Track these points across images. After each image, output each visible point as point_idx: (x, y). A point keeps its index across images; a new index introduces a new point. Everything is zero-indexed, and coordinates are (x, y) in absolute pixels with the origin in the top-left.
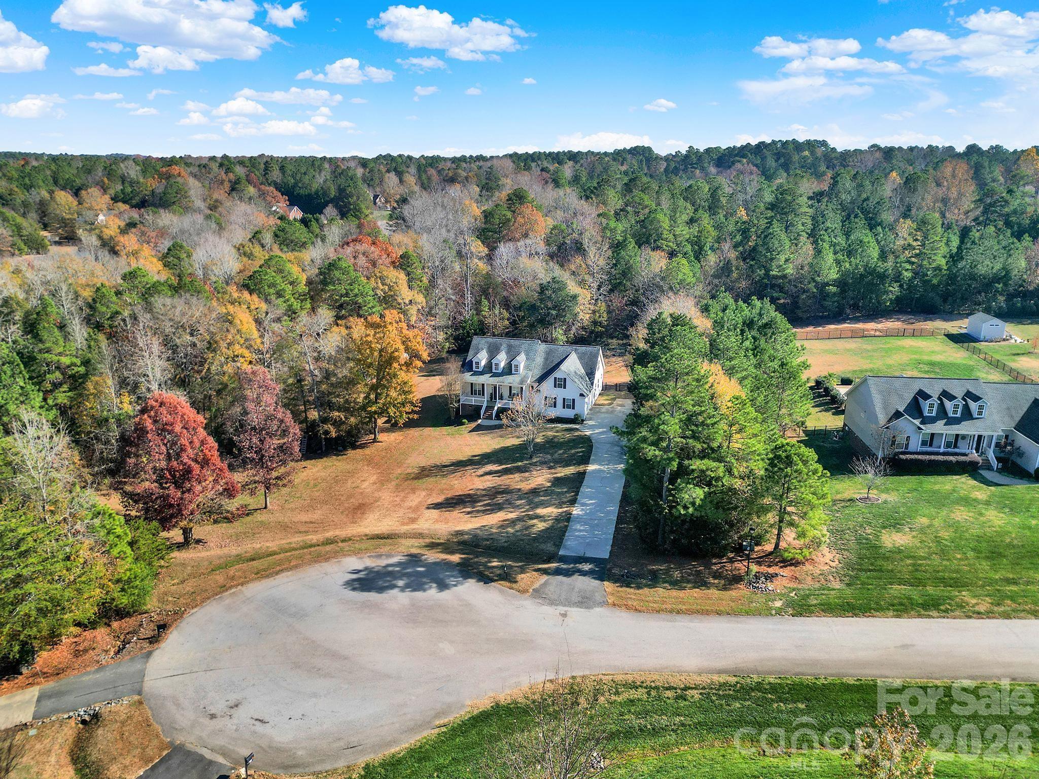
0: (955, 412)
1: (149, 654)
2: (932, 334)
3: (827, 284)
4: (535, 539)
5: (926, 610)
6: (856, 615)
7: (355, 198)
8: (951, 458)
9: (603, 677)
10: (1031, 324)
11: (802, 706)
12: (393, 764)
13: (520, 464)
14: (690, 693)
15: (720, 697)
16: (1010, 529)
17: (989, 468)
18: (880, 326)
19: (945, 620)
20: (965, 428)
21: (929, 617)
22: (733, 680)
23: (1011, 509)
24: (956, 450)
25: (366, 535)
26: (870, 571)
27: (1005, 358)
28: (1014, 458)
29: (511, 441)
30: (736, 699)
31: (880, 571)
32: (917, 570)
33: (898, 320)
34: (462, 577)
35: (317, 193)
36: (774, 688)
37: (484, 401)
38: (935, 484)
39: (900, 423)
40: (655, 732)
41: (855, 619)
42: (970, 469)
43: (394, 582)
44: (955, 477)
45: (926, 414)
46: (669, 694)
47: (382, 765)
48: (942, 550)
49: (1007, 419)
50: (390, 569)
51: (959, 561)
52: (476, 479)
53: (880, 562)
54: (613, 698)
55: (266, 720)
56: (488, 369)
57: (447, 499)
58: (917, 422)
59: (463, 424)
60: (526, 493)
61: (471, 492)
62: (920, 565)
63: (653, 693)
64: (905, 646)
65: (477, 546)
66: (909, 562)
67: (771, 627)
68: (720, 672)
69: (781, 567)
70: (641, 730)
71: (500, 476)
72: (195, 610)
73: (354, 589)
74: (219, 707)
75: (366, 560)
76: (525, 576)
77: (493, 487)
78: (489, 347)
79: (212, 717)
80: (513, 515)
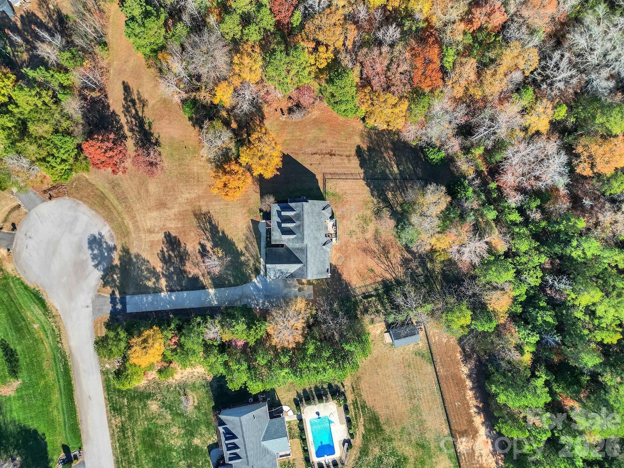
1: (43, 201)
4: (138, 285)
9: (62, 323)
14: (60, 345)
15: (60, 352)
22: (68, 354)
31: (134, 397)
34: (104, 269)
36: (67, 364)
43: (96, 249)
50: (104, 244)
52: (197, 243)
53: (138, 398)
54: (54, 327)
55: (28, 248)
57: (175, 237)
61: (183, 245)
63: (58, 336)
64: (91, 398)
71: (199, 252)
72: (67, 198)
73: (89, 239)
74: (29, 234)
75: (109, 234)
76: (109, 289)
77: (187, 253)
78: (297, 214)
79: (26, 235)
80: (159, 269)
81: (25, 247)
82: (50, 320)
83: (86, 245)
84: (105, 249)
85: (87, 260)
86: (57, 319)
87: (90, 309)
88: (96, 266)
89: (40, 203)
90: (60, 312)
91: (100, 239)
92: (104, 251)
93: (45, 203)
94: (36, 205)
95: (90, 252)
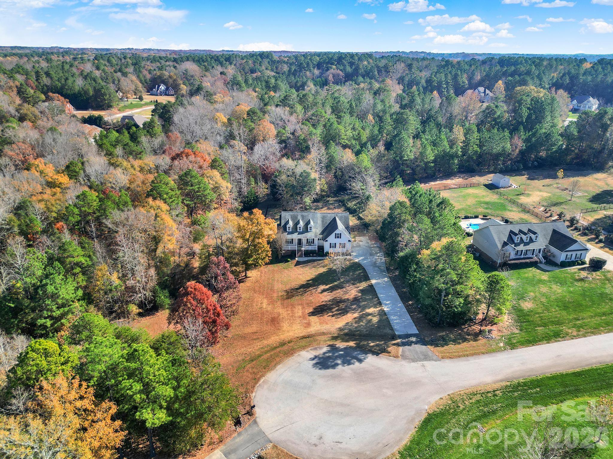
0: (527, 240)
1: (255, 422)
2: (478, 185)
3: (429, 162)
4: (378, 327)
5: (556, 338)
6: (533, 345)
7: (108, 96)
8: (528, 261)
9: (461, 392)
10: (515, 176)
11: (538, 389)
12: (408, 449)
13: (336, 283)
14: (497, 392)
15: (509, 392)
16: (565, 294)
17: (541, 262)
18: (453, 181)
19: (565, 342)
20: (531, 247)
21: (559, 341)
22: (509, 384)
23: (560, 284)
24: (527, 256)
25: (298, 337)
26: (525, 322)
27: (515, 197)
28: (551, 258)
29: (322, 270)
30: (514, 392)
31: (529, 321)
32: (542, 319)
33: (460, 177)
34: (364, 354)
35: (79, 92)
36: (525, 384)
37: (296, 248)
38: (525, 273)
39: (508, 247)
40: (494, 412)
41: (534, 347)
42: (534, 264)
43: (335, 362)
44: (531, 269)
45: (516, 242)
46: (489, 395)
47: (405, 450)
48: (546, 308)
49: (545, 240)
50: (327, 355)
51: (555, 312)
52: (320, 295)
53: (527, 317)
54: (471, 401)
55: (340, 441)
56: (295, 229)
57: (315, 309)
58: (513, 246)
59: (288, 261)
60: (353, 301)
61: (323, 303)
62: (542, 317)
63: (484, 395)
64: (558, 356)
65: (354, 335)
66: (537, 315)
67: (506, 356)
68: (501, 381)
69: (491, 326)
70: (488, 412)
71: (331, 292)
72: (254, 394)
73: (320, 369)
74: (314, 440)
75: (311, 352)
76: (391, 349)
77: (333, 299)
78: (291, 218)
79: (316, 445)
80: (356, 315)
81: (340, 445)
82: (462, 407)
83: (330, 371)
84: (334, 353)
85: (352, 370)
86: (457, 398)
87: (425, 363)
88: (360, 361)
89: (258, 426)
90: (444, 395)
91: (320, 358)
92: (336, 354)
93: (258, 420)
94: (261, 433)
95: (340, 367)
